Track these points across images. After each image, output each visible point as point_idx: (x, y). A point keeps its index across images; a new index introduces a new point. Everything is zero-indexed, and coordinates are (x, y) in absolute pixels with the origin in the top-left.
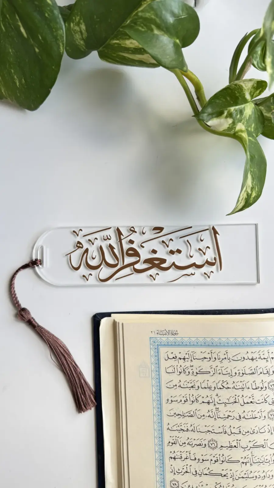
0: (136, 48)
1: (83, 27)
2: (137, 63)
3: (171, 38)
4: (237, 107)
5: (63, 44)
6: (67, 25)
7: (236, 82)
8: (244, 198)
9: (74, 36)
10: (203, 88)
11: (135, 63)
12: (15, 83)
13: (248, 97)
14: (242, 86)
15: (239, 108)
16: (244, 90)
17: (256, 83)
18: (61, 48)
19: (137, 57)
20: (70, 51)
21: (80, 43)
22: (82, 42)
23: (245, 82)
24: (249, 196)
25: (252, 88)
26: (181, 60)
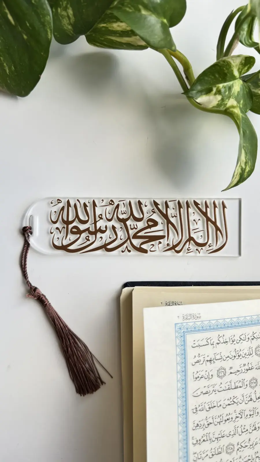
0: (124, 30)
1: (70, 12)
2: (125, 46)
3: (159, 18)
4: (225, 84)
5: (51, 30)
6: (54, 10)
7: (225, 58)
8: (239, 173)
9: (62, 21)
10: (192, 67)
11: (123, 46)
12: (5, 71)
13: (236, 73)
14: (229, 62)
15: (227, 85)
16: (232, 67)
17: (244, 59)
18: (49, 33)
19: (125, 40)
20: (58, 36)
21: (68, 28)
22: (70, 27)
23: (233, 58)
24: (243, 170)
25: (239, 65)
26: (169, 39)
